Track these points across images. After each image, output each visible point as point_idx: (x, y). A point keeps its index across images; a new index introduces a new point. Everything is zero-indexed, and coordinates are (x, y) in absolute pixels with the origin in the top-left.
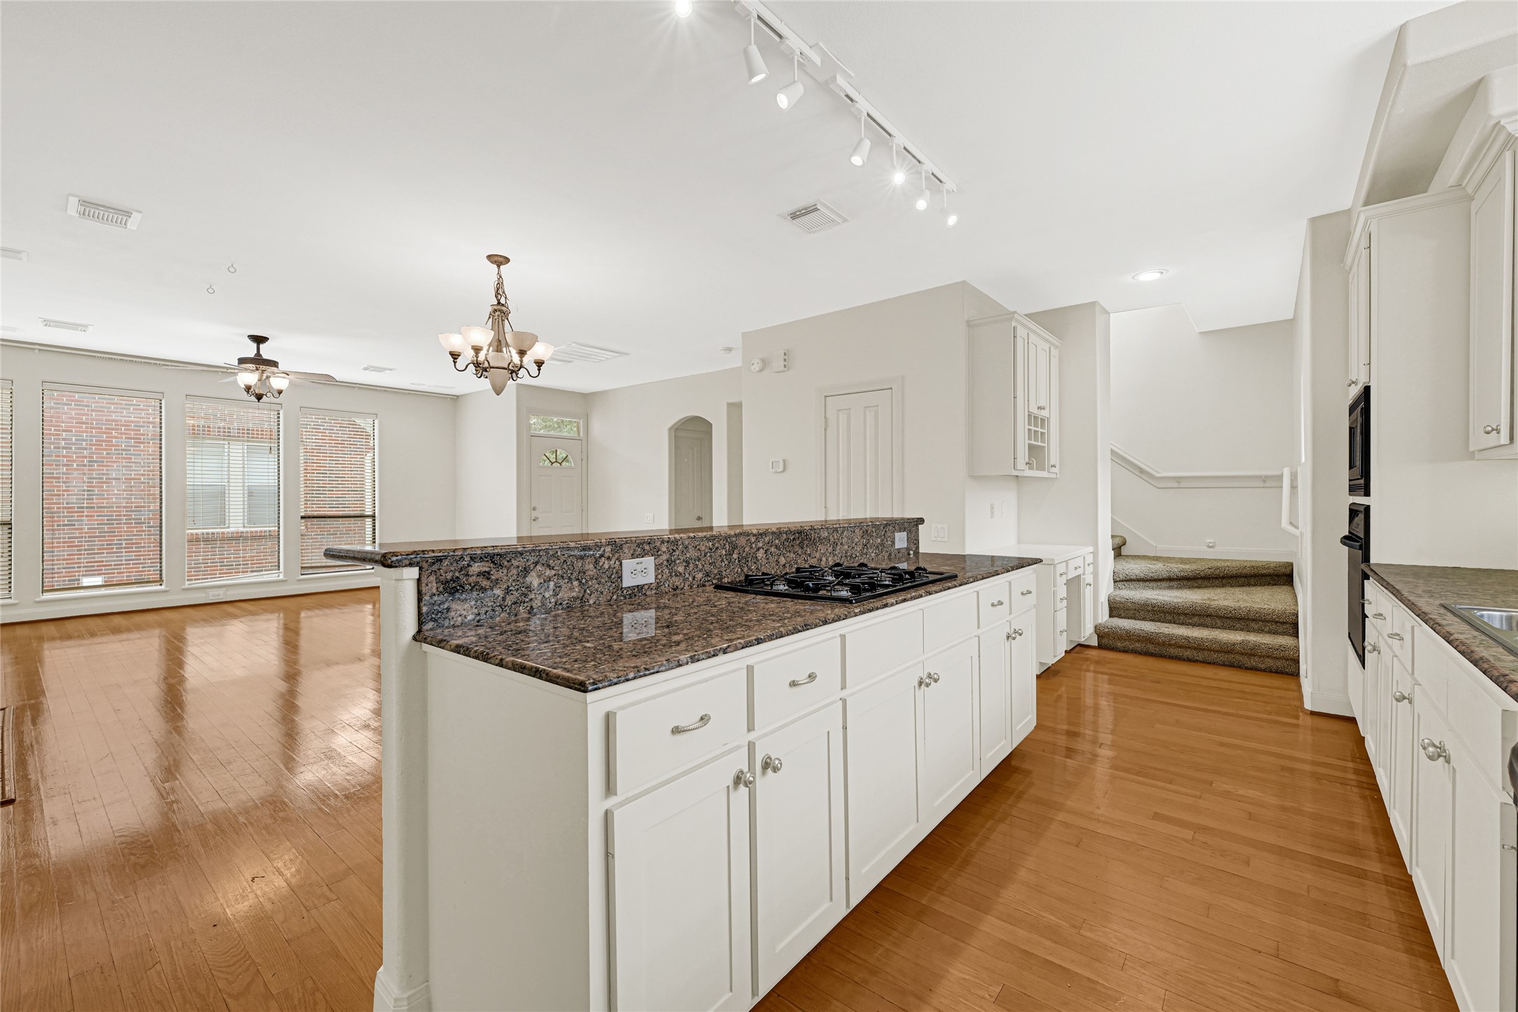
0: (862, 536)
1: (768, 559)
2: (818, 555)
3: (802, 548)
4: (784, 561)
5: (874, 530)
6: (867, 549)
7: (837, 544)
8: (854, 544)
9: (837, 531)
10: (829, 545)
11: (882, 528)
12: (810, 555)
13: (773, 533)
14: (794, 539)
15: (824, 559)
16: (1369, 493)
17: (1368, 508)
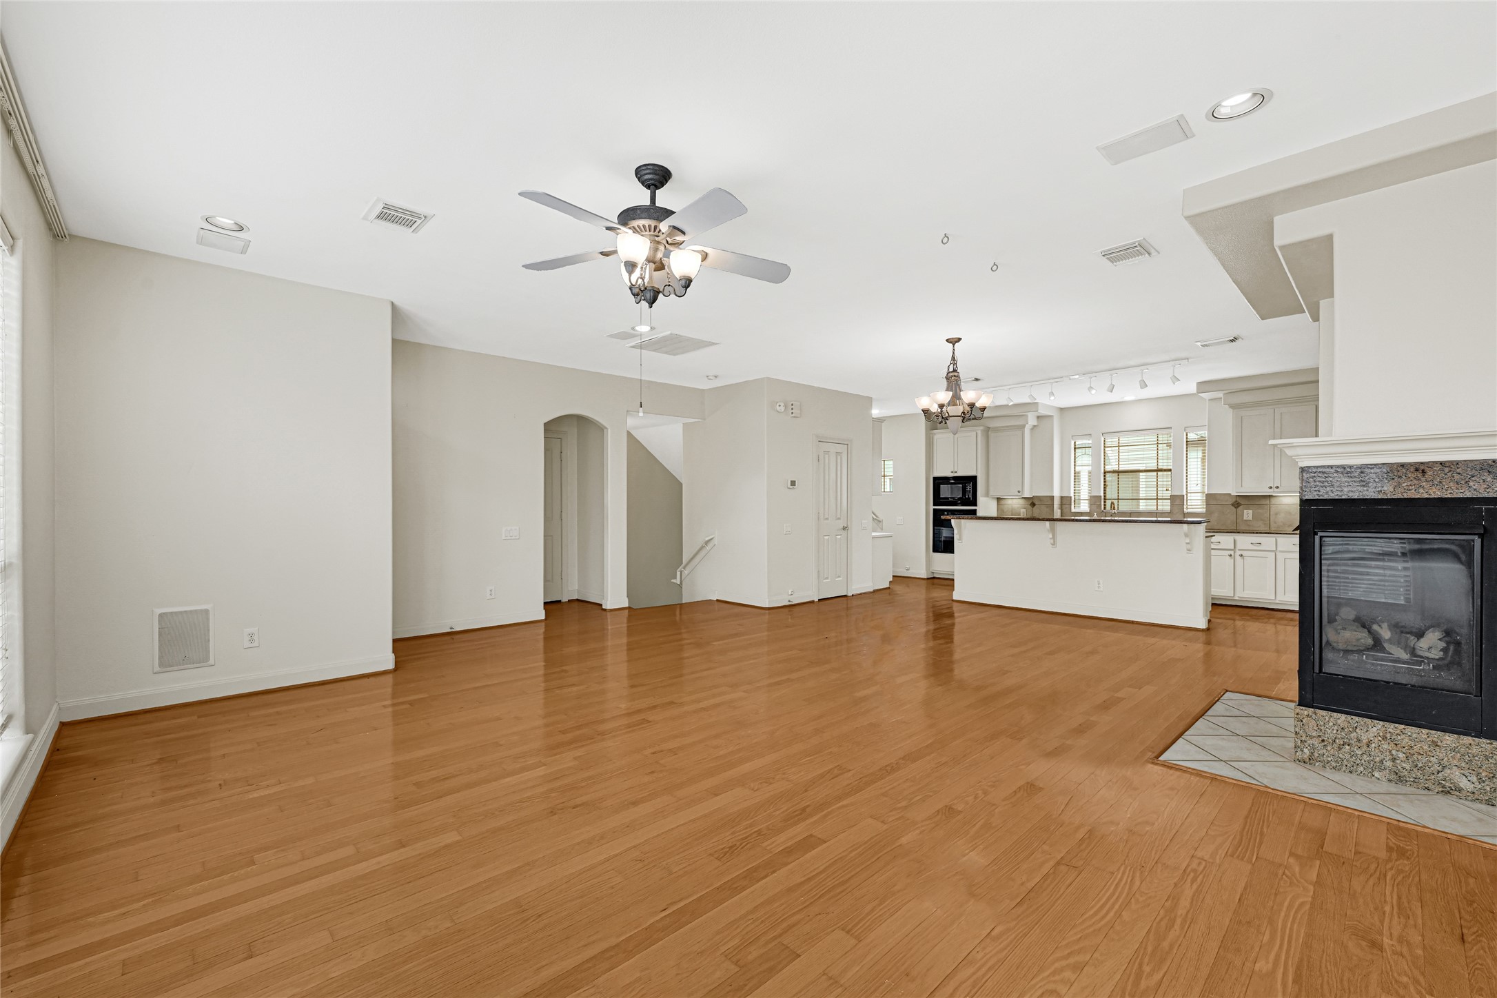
16: (976, 505)
17: (976, 510)
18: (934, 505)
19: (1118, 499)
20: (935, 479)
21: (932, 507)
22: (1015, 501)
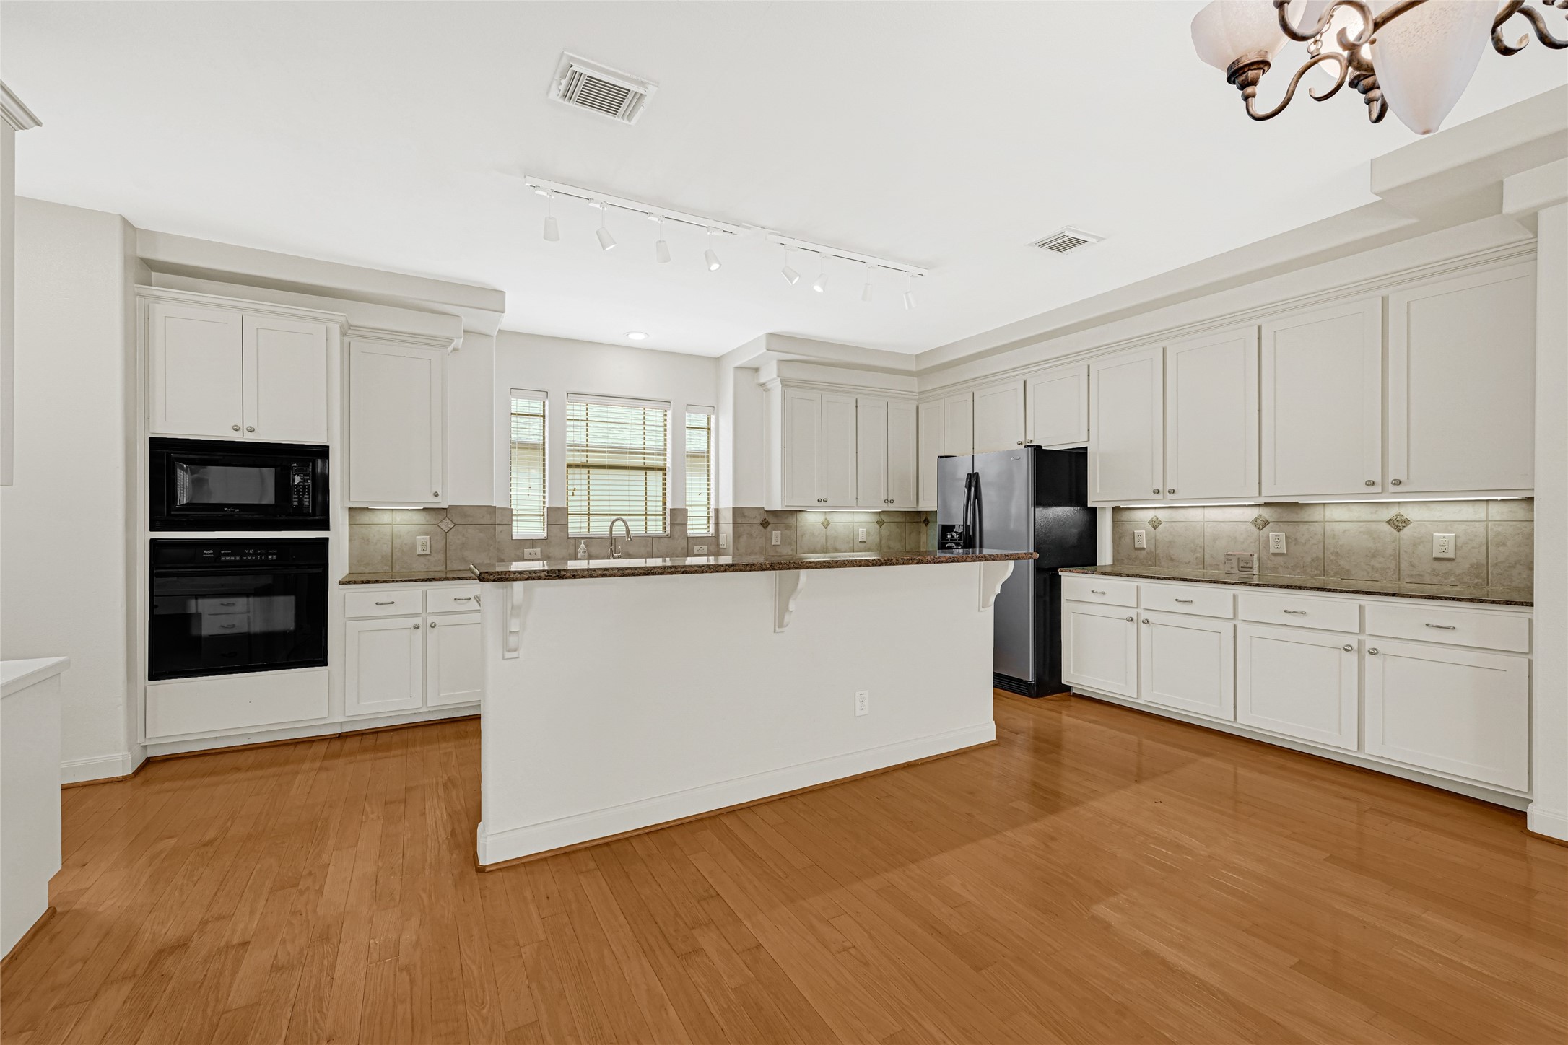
16: (327, 528)
17: (327, 540)
18: (152, 528)
19: (589, 514)
20: (158, 446)
21: (145, 535)
22: (399, 517)
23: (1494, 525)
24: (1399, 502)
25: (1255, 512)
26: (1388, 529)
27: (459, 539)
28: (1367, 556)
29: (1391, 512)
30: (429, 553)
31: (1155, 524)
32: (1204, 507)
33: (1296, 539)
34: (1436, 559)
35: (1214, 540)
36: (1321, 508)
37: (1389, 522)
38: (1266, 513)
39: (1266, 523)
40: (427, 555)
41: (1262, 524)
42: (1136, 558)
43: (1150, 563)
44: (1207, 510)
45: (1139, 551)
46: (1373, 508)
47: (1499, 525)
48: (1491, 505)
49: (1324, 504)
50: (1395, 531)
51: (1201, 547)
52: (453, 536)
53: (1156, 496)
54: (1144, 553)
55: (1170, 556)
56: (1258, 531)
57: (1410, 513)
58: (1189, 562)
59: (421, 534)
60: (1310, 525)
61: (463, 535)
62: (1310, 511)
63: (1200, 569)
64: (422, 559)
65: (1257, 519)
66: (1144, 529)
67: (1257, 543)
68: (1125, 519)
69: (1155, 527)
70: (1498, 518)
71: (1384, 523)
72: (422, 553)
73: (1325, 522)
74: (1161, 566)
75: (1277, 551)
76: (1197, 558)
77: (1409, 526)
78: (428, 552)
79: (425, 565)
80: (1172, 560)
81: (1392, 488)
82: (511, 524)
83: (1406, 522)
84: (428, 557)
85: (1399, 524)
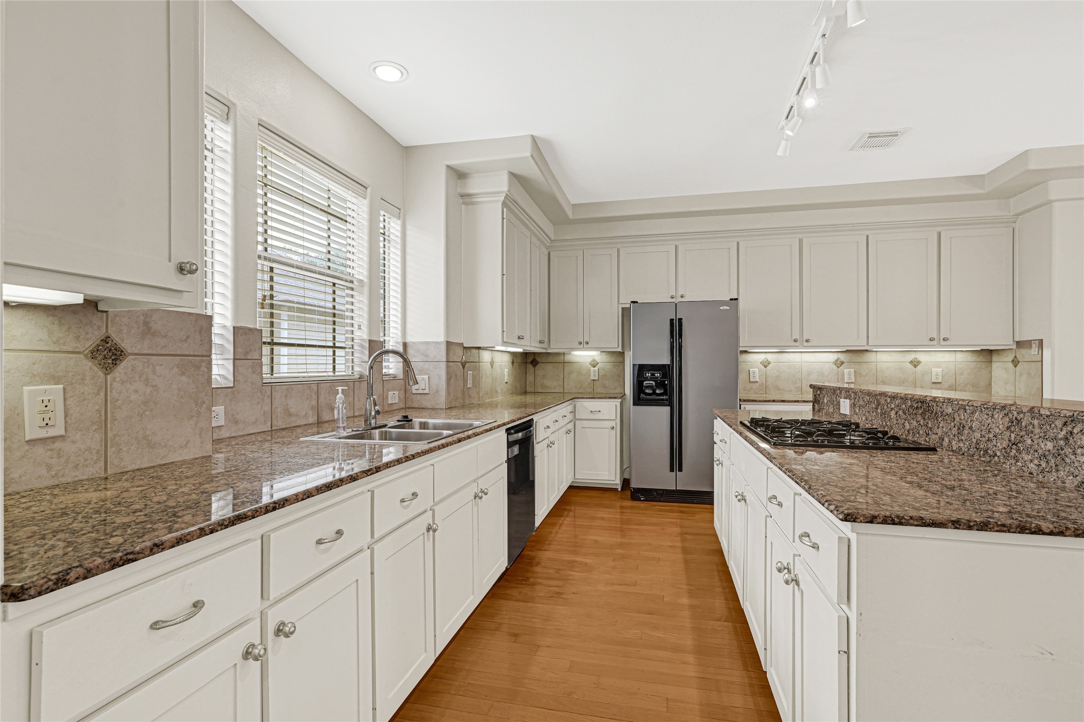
0: (1008, 428)
1: (897, 420)
2: (940, 432)
3: (924, 419)
4: (909, 427)
5: (1036, 422)
6: (1018, 450)
7: (964, 427)
8: (991, 436)
9: (965, 409)
10: (952, 424)
11: (1059, 423)
12: (931, 429)
13: (902, 398)
14: (917, 407)
15: (946, 439)
23: (958, 364)
24: (915, 351)
25: (834, 357)
26: (910, 366)
27: (136, 391)
28: (899, 382)
29: (911, 357)
30: (63, 432)
31: (766, 364)
32: (801, 352)
33: (860, 373)
34: (933, 383)
35: (809, 375)
36: (875, 353)
37: (911, 362)
38: (842, 357)
39: (842, 363)
40: (54, 439)
41: (839, 364)
42: (751, 389)
43: (761, 392)
44: (803, 354)
45: (753, 384)
46: (901, 355)
47: (961, 364)
48: (957, 353)
49: (876, 351)
50: (913, 368)
51: (799, 380)
52: (123, 382)
53: (795, 344)
54: (757, 385)
55: (777, 387)
56: (837, 368)
57: (922, 357)
58: (791, 390)
59: (35, 378)
60: (868, 364)
61: (147, 382)
62: (869, 355)
63: (799, 395)
64: (40, 451)
65: (837, 360)
66: (757, 368)
67: (837, 376)
68: (742, 361)
69: (765, 367)
70: (960, 361)
71: (909, 363)
72: (43, 434)
73: (877, 362)
74: (770, 394)
75: (850, 381)
76: (796, 388)
77: (921, 364)
78: (59, 431)
79: (49, 467)
80: (779, 389)
81: (942, 343)
82: (210, 356)
83: (919, 362)
84: (58, 445)
85: (915, 363)
